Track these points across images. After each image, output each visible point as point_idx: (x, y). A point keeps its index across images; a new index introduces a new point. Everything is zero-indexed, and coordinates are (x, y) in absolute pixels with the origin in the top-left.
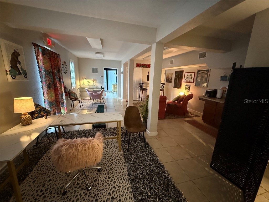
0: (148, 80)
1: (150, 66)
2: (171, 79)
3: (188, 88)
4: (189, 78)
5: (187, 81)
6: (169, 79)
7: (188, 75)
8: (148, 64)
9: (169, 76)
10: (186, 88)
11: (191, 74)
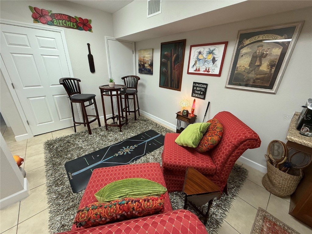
1: (91, 27)
2: (151, 65)
3: (203, 90)
5: (199, 71)
6: (146, 65)
7: (200, 53)
9: (144, 57)
10: (196, 90)
11: (211, 49)
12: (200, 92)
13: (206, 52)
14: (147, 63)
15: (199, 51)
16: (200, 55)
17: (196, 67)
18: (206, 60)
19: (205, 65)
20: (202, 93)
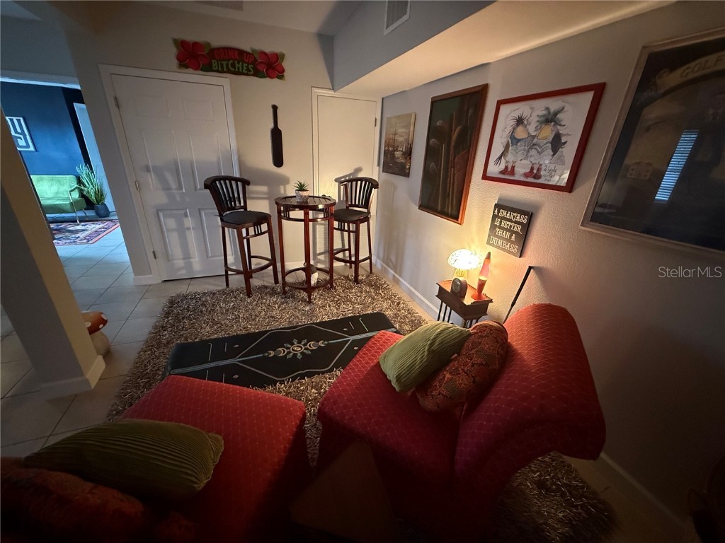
0: (278, 160)
1: (283, 70)
2: (408, 154)
3: (518, 229)
4: (533, 146)
5: (512, 172)
6: (398, 154)
7: (520, 121)
8: (269, 48)
9: (395, 134)
10: (500, 227)
11: (552, 110)
12: (508, 234)
13: (537, 119)
14: (399, 149)
15: (516, 114)
16: (520, 128)
17: (507, 162)
18: (535, 140)
19: (531, 156)
20: (513, 237)
